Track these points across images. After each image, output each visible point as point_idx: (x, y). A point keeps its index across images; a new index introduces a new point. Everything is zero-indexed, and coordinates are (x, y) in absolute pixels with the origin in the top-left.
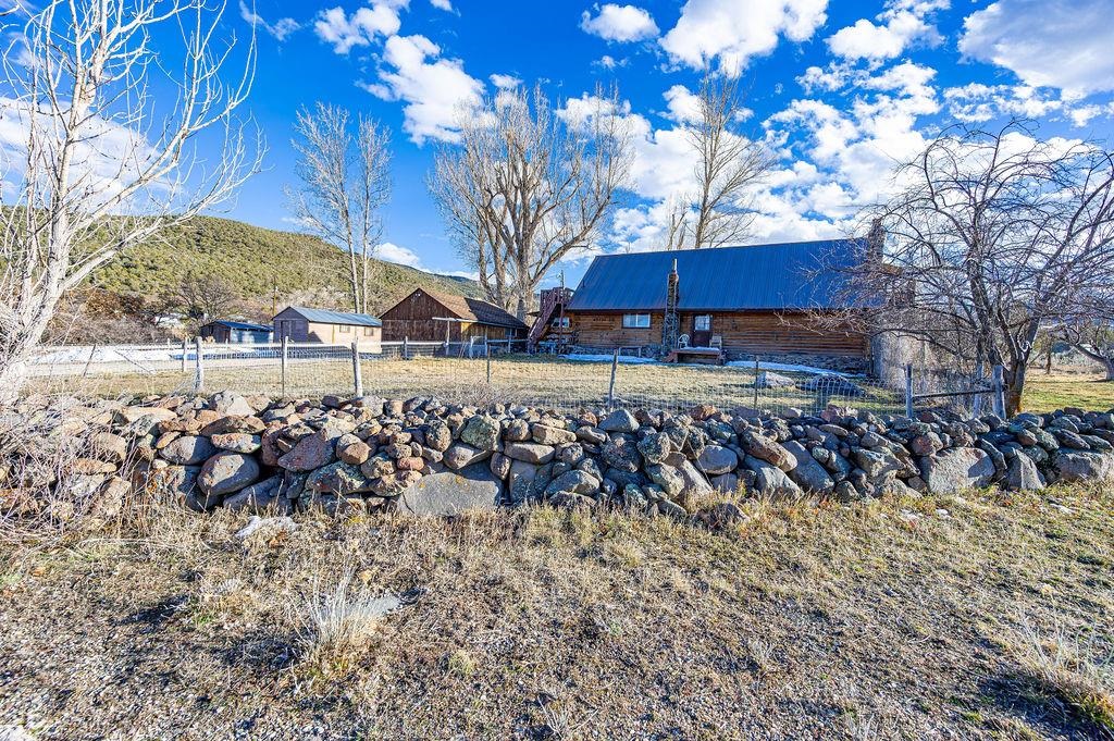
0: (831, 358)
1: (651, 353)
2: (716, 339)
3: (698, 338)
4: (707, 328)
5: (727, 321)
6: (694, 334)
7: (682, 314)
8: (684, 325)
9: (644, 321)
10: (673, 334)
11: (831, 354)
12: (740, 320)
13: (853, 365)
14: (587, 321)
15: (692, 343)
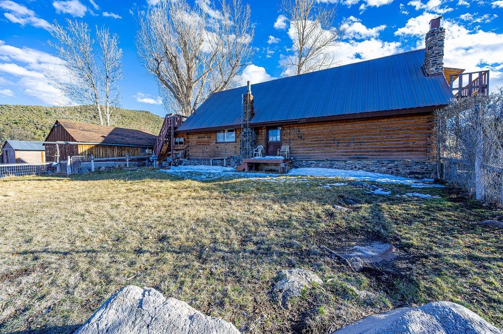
0: (393, 162)
1: (234, 163)
2: (285, 148)
3: (271, 149)
4: (279, 139)
5: (293, 132)
6: (268, 145)
7: (256, 128)
8: (260, 138)
9: (231, 137)
10: (248, 145)
11: (392, 158)
12: (304, 130)
13: (417, 168)
14: (193, 139)
15: (266, 153)
